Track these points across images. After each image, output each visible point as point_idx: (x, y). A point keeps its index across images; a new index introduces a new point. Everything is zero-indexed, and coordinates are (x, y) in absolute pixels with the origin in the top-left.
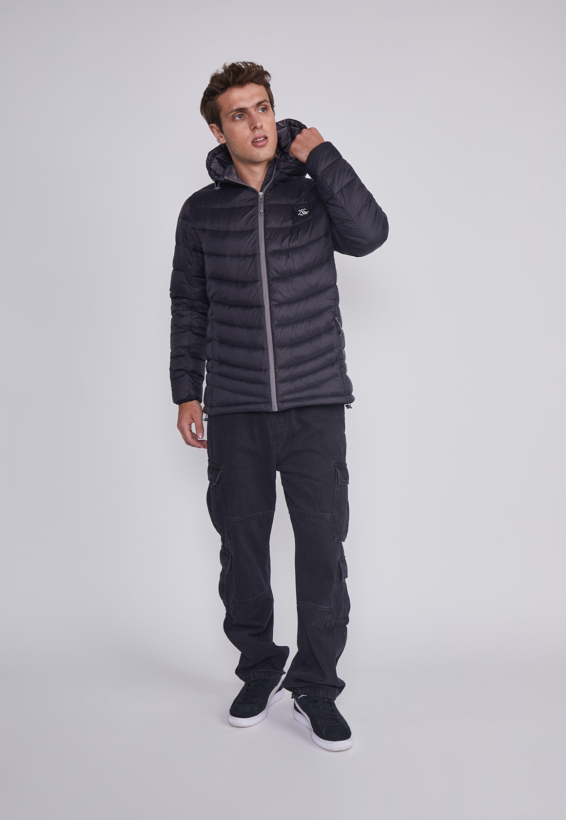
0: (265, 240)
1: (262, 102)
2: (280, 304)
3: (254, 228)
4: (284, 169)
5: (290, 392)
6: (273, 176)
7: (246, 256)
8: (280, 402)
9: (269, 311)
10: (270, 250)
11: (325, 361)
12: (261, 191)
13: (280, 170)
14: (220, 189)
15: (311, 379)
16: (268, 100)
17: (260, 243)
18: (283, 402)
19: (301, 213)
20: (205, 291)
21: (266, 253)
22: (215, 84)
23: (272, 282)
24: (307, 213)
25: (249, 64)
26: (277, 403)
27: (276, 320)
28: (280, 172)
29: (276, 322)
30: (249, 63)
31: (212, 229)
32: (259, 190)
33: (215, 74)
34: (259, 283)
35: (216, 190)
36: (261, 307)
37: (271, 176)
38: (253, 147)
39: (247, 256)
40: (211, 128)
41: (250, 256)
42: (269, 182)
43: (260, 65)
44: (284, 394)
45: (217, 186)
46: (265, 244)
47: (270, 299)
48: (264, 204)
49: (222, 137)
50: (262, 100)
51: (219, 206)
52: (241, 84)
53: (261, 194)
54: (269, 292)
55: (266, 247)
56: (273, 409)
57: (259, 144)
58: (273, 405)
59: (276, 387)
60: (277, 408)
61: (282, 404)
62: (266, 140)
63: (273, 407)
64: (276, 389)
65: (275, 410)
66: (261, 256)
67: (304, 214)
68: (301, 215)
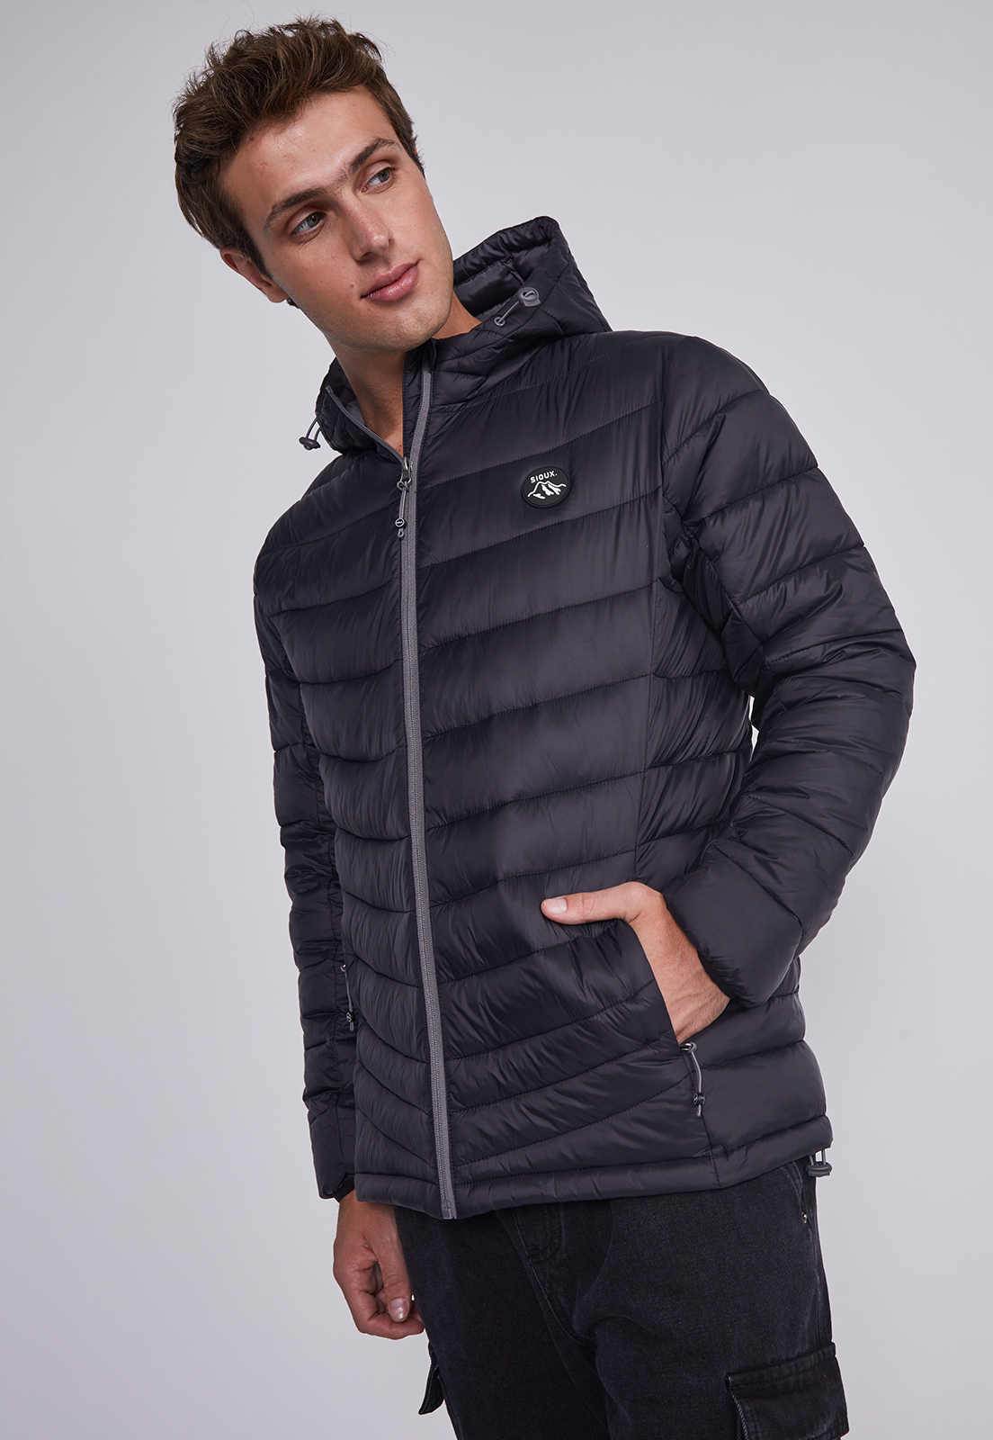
1: (369, 150)
5: (498, 1146)
8: (466, 1182)
12: (406, 453)
16: (392, 135)
17: (404, 621)
18: (477, 1181)
19: (540, 490)
22: (197, 134)
24: (557, 491)
25: (289, 34)
26: (455, 1186)
30: (289, 27)
33: (189, 96)
38: (375, 309)
43: (330, 21)
44: (479, 1154)
48: (418, 492)
50: (367, 144)
52: (284, 109)
53: (406, 463)
56: (443, 1209)
57: (391, 291)
58: (442, 1192)
59: (449, 1127)
60: (453, 1206)
61: (473, 1189)
62: (412, 271)
63: (440, 1200)
64: (450, 1135)
65: (450, 1212)
66: (407, 664)
67: (549, 493)
68: (538, 496)
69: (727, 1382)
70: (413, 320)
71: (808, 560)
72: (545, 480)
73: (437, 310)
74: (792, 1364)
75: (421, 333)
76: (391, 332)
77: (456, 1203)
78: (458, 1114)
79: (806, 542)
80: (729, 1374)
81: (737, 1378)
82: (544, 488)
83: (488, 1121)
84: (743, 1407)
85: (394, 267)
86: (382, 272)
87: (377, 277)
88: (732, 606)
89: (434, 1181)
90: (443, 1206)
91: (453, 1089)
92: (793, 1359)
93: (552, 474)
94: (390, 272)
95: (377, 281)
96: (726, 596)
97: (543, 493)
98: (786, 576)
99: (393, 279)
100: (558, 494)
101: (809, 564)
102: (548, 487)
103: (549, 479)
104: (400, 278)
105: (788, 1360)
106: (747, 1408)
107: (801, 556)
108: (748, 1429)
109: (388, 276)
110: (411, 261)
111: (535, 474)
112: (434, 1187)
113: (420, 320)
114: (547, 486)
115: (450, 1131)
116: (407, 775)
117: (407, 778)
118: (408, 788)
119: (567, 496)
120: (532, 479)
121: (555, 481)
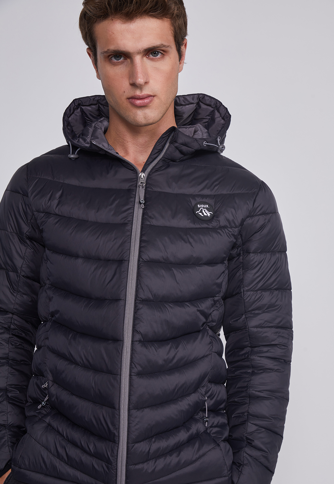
0: (141, 241)
3: (126, 221)
4: (182, 144)
6: (164, 151)
7: (107, 261)
9: (129, 350)
10: (145, 257)
12: (143, 171)
13: (176, 145)
14: (76, 159)
17: (132, 244)
19: (201, 212)
20: (35, 303)
21: (139, 261)
23: (141, 306)
24: (209, 215)
28: (177, 148)
29: (139, 368)
31: (60, 214)
32: (140, 169)
34: (122, 303)
35: (70, 159)
36: (118, 340)
37: (161, 150)
38: (129, 106)
39: (109, 260)
41: (114, 261)
42: (155, 159)
45: (73, 153)
46: (140, 247)
47: (134, 330)
48: (145, 190)
51: (74, 182)
53: (142, 175)
54: (135, 319)
55: (140, 252)
57: (138, 102)
62: (150, 98)
66: (131, 264)
67: (205, 214)
68: (201, 214)
70: (142, 116)
72: (204, 208)
73: (154, 117)
75: (143, 123)
76: (131, 117)
82: (203, 211)
85: (143, 94)
86: (138, 93)
87: (135, 94)
88: (242, 291)
93: (207, 206)
94: (140, 95)
95: (135, 95)
96: (242, 286)
97: (203, 214)
99: (141, 98)
100: (209, 216)
101: (275, 289)
102: (206, 212)
103: (206, 208)
104: (144, 98)
107: (274, 284)
109: (139, 96)
110: (151, 94)
113: (145, 118)
114: (204, 211)
116: (124, 313)
117: (124, 315)
118: (124, 319)
119: (213, 217)
120: (198, 205)
121: (208, 210)
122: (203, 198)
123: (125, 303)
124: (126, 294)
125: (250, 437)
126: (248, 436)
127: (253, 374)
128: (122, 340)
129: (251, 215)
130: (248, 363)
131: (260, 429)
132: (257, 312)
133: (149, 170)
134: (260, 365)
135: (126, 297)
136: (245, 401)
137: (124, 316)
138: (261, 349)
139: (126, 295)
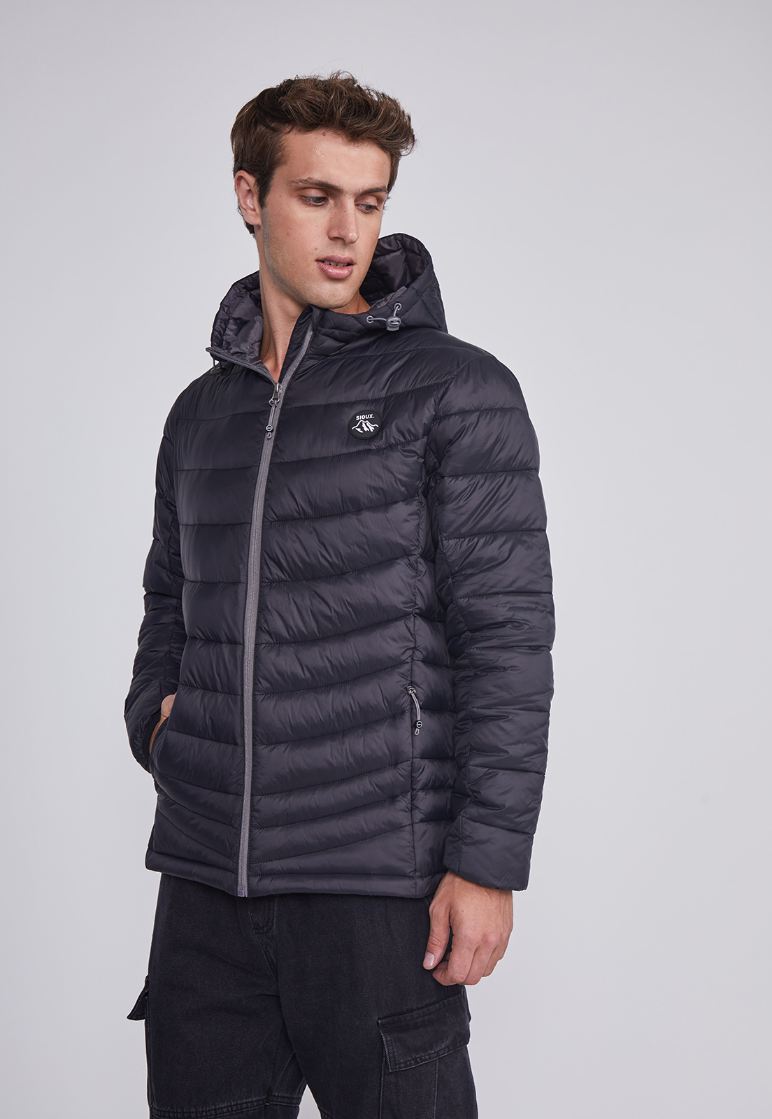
0: (268, 491)
2: (279, 642)
3: (251, 463)
5: (282, 853)
6: (306, 345)
8: (257, 875)
9: (252, 657)
10: (270, 515)
11: (371, 789)
12: (281, 380)
15: (335, 828)
17: (256, 498)
18: (263, 875)
19: (361, 426)
21: (263, 520)
23: (267, 590)
24: (372, 429)
27: (266, 679)
29: (265, 684)
32: (275, 378)
36: (236, 642)
40: (239, 180)
42: (294, 358)
44: (268, 857)
46: (265, 500)
48: (282, 409)
49: (254, 210)
53: (278, 387)
54: (260, 611)
56: (238, 890)
58: (239, 879)
59: (249, 838)
60: (246, 889)
61: (260, 880)
63: (237, 884)
64: (249, 843)
65: (243, 892)
66: (254, 527)
67: (366, 429)
68: (359, 430)
69: (378, 1023)
71: (500, 528)
72: (365, 420)
74: (420, 1011)
77: (248, 887)
78: (257, 831)
79: (502, 517)
80: (379, 1019)
81: (384, 1021)
82: (364, 425)
83: (276, 837)
84: (386, 1038)
85: (346, 256)
86: (337, 254)
87: (334, 254)
88: (440, 539)
89: (235, 872)
90: (238, 888)
91: (256, 814)
92: (422, 1008)
93: (371, 416)
94: (341, 256)
95: (331, 256)
97: (362, 429)
98: (481, 533)
100: (372, 431)
102: (367, 426)
103: (368, 419)
105: (418, 1009)
106: (389, 1038)
107: (496, 524)
108: (388, 1050)
109: (338, 258)
111: (360, 414)
112: (233, 875)
114: (366, 424)
115: (249, 841)
116: (245, 603)
117: (245, 605)
118: (245, 612)
119: (377, 434)
120: (357, 417)
121: (371, 421)
122: (368, 404)
123: (247, 587)
124: (247, 574)
125: (475, 788)
126: (471, 787)
127: (476, 676)
128: (242, 643)
129: (437, 419)
130: (465, 662)
131: (490, 771)
132: (469, 571)
133: (288, 377)
134: (481, 662)
135: (247, 579)
136: (467, 726)
137: (245, 607)
138: (483, 635)
139: (247, 576)
